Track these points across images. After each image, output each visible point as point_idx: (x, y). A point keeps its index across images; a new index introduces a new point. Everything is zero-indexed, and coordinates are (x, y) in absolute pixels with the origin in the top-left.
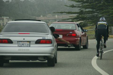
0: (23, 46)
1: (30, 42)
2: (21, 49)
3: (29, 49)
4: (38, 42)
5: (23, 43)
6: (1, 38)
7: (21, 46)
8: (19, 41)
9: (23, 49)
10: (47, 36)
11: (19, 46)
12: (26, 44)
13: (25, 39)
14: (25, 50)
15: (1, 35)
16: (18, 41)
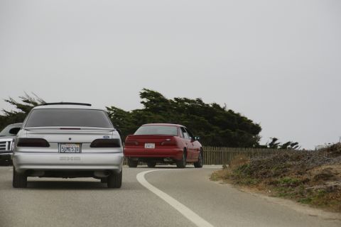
0: (68, 152)
1: (80, 144)
5: (68, 146)
6: (28, 137)
7: (64, 153)
10: (111, 133)
11: (61, 153)
12: (74, 149)
13: (72, 138)
15: (28, 132)
16: (59, 143)
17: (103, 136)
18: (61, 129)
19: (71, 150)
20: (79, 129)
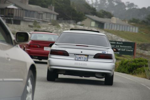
0: (80, 60)
1: (88, 55)
2: (78, 63)
4: (97, 56)
5: (80, 57)
7: (78, 60)
8: (76, 54)
10: (107, 50)
11: (76, 60)
12: (84, 58)
13: (83, 51)
15: (57, 46)
16: (75, 54)
17: (102, 51)
18: (77, 45)
19: (82, 59)
20: (88, 46)
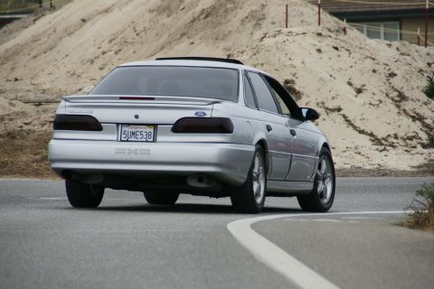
0: (133, 139)
1: (155, 126)
2: (125, 149)
3: (149, 150)
4: (183, 127)
5: (134, 130)
6: (67, 113)
7: (127, 141)
8: (122, 124)
9: (129, 150)
10: (210, 107)
11: (121, 141)
12: (145, 134)
13: (139, 115)
14: (136, 154)
15: (68, 104)
16: (118, 124)
17: (195, 112)
18: (121, 98)
19: (139, 136)
20: (153, 99)
